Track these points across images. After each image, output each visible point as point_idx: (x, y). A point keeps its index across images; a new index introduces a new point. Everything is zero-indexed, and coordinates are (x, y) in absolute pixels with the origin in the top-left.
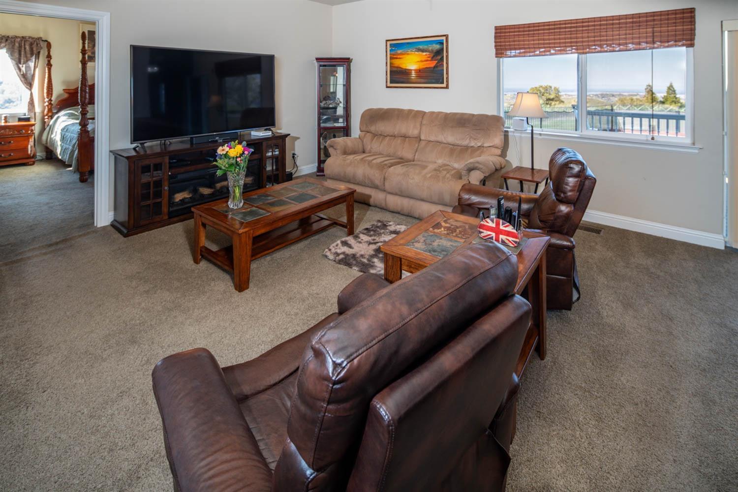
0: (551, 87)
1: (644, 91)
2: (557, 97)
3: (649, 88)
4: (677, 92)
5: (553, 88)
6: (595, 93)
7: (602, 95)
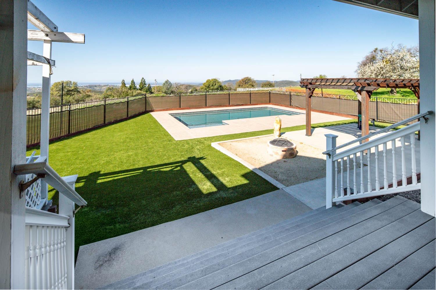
0: (71, 82)
1: (121, 83)
2: (75, 89)
3: (123, 81)
4: (135, 83)
5: (72, 82)
6: (86, 85)
7: (89, 86)
